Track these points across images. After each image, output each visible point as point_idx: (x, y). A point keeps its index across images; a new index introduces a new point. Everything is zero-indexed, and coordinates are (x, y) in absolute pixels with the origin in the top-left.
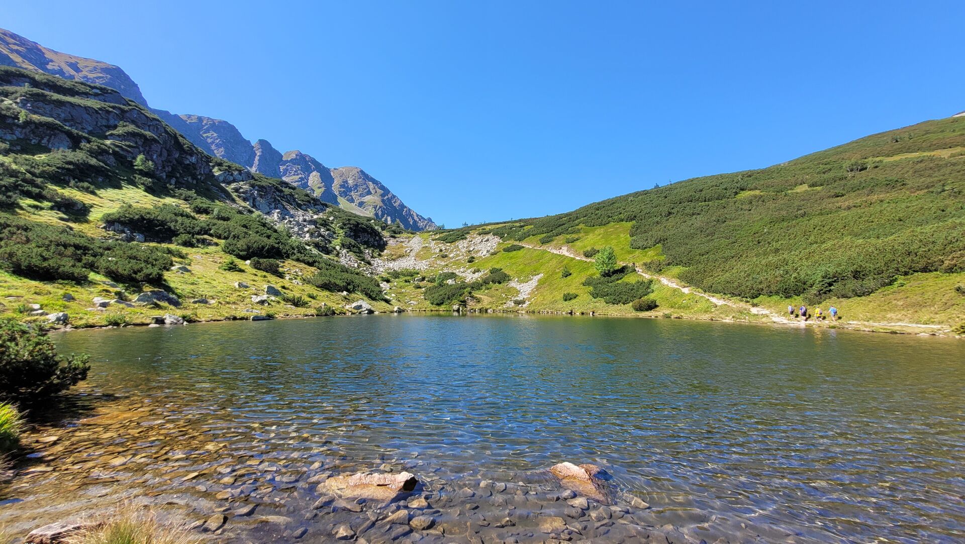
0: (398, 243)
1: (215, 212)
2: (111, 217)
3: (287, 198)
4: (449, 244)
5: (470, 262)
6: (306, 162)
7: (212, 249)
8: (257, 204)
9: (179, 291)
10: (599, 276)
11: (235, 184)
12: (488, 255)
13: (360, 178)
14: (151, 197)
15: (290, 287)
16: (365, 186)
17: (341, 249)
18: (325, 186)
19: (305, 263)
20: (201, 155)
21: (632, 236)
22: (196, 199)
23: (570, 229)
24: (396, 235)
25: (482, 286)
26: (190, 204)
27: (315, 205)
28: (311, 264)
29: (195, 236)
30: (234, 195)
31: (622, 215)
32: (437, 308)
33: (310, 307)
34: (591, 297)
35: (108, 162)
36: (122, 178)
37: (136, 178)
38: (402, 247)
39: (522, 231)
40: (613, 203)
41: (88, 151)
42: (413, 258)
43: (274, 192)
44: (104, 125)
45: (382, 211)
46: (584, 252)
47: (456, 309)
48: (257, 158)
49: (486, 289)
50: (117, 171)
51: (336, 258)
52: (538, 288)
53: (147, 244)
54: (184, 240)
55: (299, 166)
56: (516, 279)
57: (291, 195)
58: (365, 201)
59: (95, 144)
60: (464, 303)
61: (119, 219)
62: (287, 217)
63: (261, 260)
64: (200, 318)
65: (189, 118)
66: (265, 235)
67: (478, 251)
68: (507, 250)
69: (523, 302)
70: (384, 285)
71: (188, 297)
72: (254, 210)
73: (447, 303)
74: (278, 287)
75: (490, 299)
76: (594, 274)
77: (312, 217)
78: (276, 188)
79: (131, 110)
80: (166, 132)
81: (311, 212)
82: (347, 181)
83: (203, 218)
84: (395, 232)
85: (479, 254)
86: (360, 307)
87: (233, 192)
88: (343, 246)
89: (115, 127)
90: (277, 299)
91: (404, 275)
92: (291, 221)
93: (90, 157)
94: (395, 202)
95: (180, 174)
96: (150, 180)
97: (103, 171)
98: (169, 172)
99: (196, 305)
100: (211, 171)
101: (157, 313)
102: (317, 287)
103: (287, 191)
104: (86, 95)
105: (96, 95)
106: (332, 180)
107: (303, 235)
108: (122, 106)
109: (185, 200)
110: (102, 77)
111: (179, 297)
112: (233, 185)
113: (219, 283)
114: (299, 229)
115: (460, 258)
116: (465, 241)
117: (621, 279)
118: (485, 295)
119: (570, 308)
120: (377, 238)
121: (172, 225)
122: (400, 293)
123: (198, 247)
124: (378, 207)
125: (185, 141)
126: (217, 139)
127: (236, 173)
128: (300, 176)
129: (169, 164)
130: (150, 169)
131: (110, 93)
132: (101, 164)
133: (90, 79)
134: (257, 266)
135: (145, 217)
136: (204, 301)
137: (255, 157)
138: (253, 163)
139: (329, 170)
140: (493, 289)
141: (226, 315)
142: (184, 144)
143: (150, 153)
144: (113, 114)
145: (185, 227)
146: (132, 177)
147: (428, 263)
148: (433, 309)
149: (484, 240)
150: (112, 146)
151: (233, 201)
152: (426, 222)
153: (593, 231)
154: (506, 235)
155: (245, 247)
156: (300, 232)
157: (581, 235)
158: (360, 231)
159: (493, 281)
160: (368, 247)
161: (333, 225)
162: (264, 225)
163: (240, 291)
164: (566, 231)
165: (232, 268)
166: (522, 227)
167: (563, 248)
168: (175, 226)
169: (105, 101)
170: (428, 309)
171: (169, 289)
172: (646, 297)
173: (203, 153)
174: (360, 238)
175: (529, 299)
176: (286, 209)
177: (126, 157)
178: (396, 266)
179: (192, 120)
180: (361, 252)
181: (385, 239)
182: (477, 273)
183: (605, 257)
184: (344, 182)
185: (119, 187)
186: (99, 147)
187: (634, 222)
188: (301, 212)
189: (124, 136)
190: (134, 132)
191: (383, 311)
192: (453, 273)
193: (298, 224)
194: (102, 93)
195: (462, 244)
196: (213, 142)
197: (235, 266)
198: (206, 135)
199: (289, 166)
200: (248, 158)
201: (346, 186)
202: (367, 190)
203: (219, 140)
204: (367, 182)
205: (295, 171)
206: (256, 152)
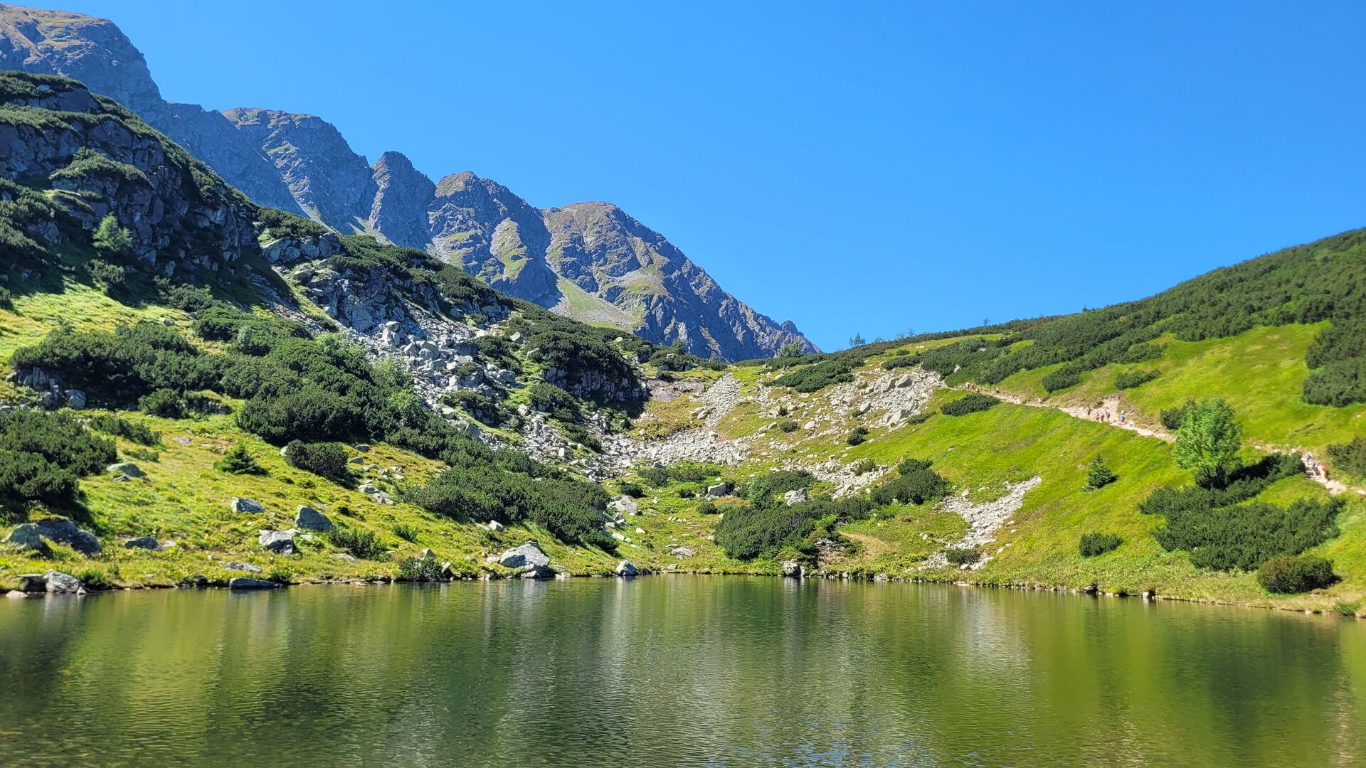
0: (677, 393)
1: (241, 336)
2: (28, 355)
3: (418, 292)
4: (807, 395)
5: (854, 442)
6: (487, 198)
7: (217, 420)
8: (346, 310)
9: (101, 521)
10: (1191, 483)
11: (302, 266)
12: (902, 424)
13: (614, 228)
14: (117, 305)
15: (360, 512)
16: (624, 248)
17: (529, 412)
18: (529, 253)
19: (419, 451)
20: (238, 206)
21: (1314, 363)
22: (210, 306)
23: (1132, 348)
24: (675, 374)
25: (869, 509)
26: (195, 317)
27: (485, 304)
28: (430, 454)
29: (185, 392)
30: (298, 292)
31: (1291, 304)
32: (742, 566)
33: (389, 559)
34: (1159, 547)
35: (46, 236)
36: (67, 268)
37: (93, 268)
38: (686, 404)
39: (1002, 355)
40: (1271, 268)
41: (10, 217)
42: (711, 433)
43: (388, 279)
44: (48, 160)
45: (664, 308)
46: (1163, 413)
47: (790, 571)
48: (379, 196)
49: (878, 519)
50: (59, 255)
51: (514, 436)
52: (1020, 517)
53: (88, 412)
54: (161, 401)
55: (471, 210)
56: (966, 493)
57: (429, 284)
58: (622, 285)
59: (25, 200)
60: (812, 556)
61: (41, 359)
62: (410, 337)
63: (308, 447)
64: (122, 580)
65: (241, 115)
66: (336, 385)
67: (878, 415)
68: (954, 410)
69: (973, 556)
70: (623, 506)
71: (121, 534)
72: (338, 324)
73: (767, 554)
74: (331, 513)
75: (885, 546)
76: (1181, 480)
77: (472, 334)
78: (395, 271)
79: (101, 122)
80: (167, 161)
81: (471, 322)
82: (581, 238)
83: (217, 349)
84: (671, 366)
85: (881, 422)
86: (520, 560)
87: (296, 285)
88: (536, 404)
89: (69, 160)
90: (316, 538)
91: (680, 478)
92: (418, 348)
93: (11, 230)
94: (697, 286)
95: (187, 251)
96: (121, 269)
97: (32, 257)
98: (165, 249)
99: (131, 552)
100: (255, 239)
101: (37, 568)
102: (429, 509)
103: (418, 274)
104: (25, 98)
105: (43, 96)
106: (545, 237)
107: (442, 381)
108: (87, 116)
109: (187, 309)
110: (80, 47)
111: (100, 532)
112: (298, 269)
113: (199, 500)
114: (435, 367)
115: (829, 432)
116: (847, 386)
117: (1254, 494)
118: (874, 535)
119: (1091, 577)
120: (625, 382)
121: (142, 369)
122: (657, 526)
123: (187, 417)
124: (655, 299)
125: (205, 177)
126: (296, 159)
127: (306, 241)
128: (472, 232)
129: (166, 231)
130: (124, 245)
131: (69, 90)
132: (31, 242)
133: (57, 52)
134: (299, 460)
135: (91, 353)
136: (149, 543)
137: (374, 195)
138: (371, 209)
139: (540, 212)
140: (898, 518)
141: (185, 574)
142: (202, 185)
143: (129, 210)
144: (68, 133)
145: (169, 371)
146: (86, 266)
147: (745, 446)
148: (731, 570)
149: (897, 383)
150: (57, 203)
151: (295, 305)
152: (779, 333)
153: (1199, 353)
154: (958, 368)
155: (284, 415)
156: (436, 374)
157: (1162, 365)
158: (582, 366)
159: (899, 497)
160: (600, 405)
161: (518, 354)
162: (339, 362)
163: (238, 520)
164: (1123, 355)
165: (241, 465)
166: (1005, 343)
167: (1107, 403)
168: (148, 371)
169: (58, 108)
170: (716, 570)
171: (83, 516)
172: (1314, 550)
173: (242, 199)
174: (581, 382)
175: (991, 549)
176: (411, 318)
177: (80, 222)
178: (665, 453)
179: (247, 120)
180: (578, 418)
181: (644, 385)
182: (865, 474)
183: (1203, 430)
184: (573, 241)
185: (59, 290)
186: (30, 206)
187: (1326, 323)
188: (445, 324)
189: (83, 178)
190: (101, 168)
191: (582, 571)
192: (804, 475)
193: (435, 353)
194: (55, 92)
195: (840, 394)
196: (287, 167)
197: (247, 460)
198: (273, 151)
199: (450, 209)
200: (359, 196)
201: (578, 250)
202: (629, 257)
203: (300, 160)
204: (628, 239)
205: (461, 222)
206: (378, 182)
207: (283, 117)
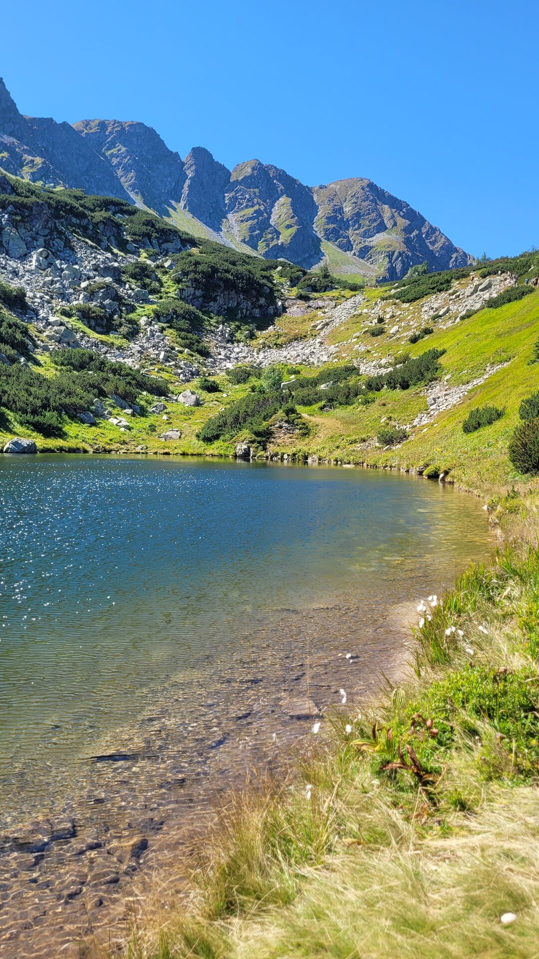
0: (309, 310)
3: (93, 229)
4: (408, 305)
6: (269, 180)
8: (4, 240)
13: (367, 199)
16: (375, 214)
17: (148, 323)
18: (299, 223)
24: (314, 295)
25: (356, 394)
32: (203, 448)
38: (312, 318)
42: (320, 340)
45: (403, 261)
48: (188, 182)
49: (361, 404)
51: (120, 342)
55: (256, 190)
56: (450, 376)
58: (371, 244)
60: (264, 438)
65: (87, 125)
68: (495, 303)
69: (402, 438)
73: (227, 436)
75: (340, 429)
82: (341, 209)
84: (313, 288)
85: (450, 323)
88: (159, 317)
92: (60, 270)
94: (433, 243)
106: (313, 209)
107: (71, 297)
114: (70, 286)
116: (442, 294)
120: (262, 299)
124: (396, 254)
126: (125, 157)
128: (257, 207)
137: (184, 182)
138: (181, 194)
139: (310, 190)
140: (377, 402)
147: (336, 350)
149: (480, 288)
156: (68, 291)
158: (218, 286)
159: (392, 384)
176: (71, 247)
179: (91, 129)
180: (199, 329)
181: (281, 303)
184: (335, 211)
192: (350, 369)
193: (76, 275)
195: (433, 302)
196: (119, 164)
198: (110, 152)
199: (240, 190)
200: (174, 184)
201: (338, 218)
202: (378, 222)
203: (128, 157)
204: (378, 207)
205: (248, 200)
206: (187, 172)
207: (116, 125)
